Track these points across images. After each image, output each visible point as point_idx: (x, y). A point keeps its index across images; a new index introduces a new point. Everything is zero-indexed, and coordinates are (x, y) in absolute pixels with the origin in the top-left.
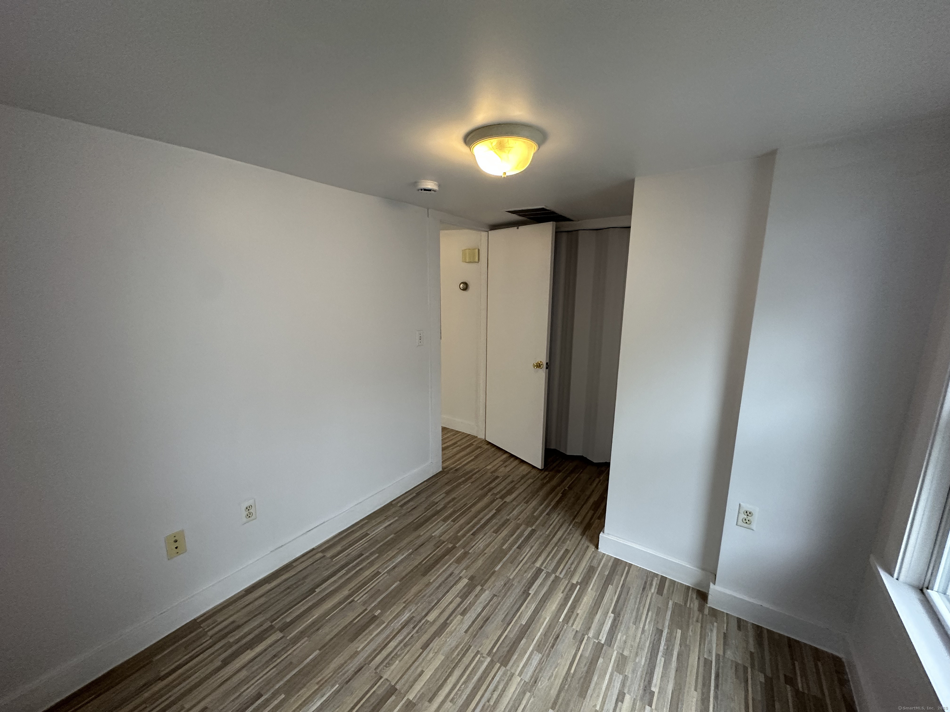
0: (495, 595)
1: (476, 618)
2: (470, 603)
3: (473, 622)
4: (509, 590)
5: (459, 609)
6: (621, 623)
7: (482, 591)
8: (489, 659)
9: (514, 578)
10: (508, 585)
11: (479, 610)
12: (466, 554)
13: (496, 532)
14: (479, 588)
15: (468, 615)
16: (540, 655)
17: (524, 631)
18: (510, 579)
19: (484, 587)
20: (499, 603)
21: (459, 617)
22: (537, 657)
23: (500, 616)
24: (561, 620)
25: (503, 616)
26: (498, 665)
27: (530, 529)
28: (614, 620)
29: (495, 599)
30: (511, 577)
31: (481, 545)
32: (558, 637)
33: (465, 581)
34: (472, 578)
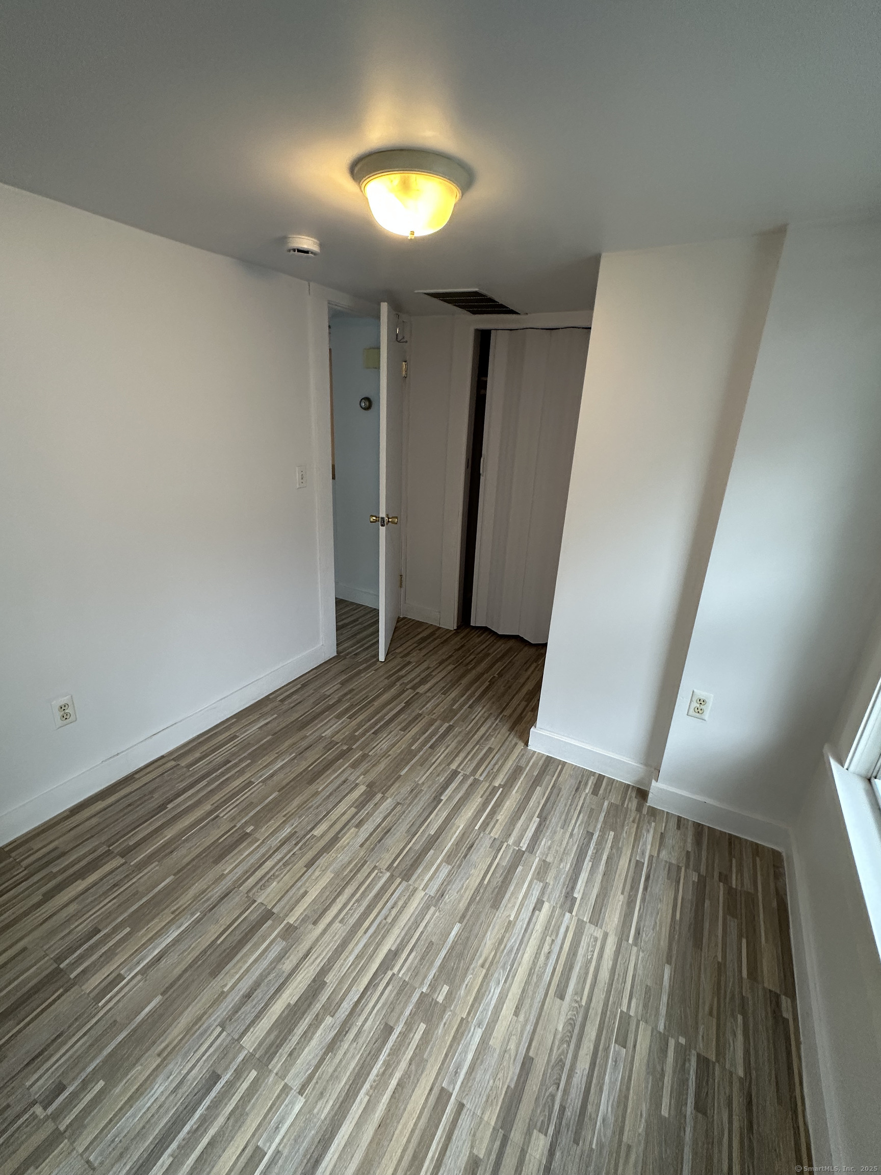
0: (398, 804)
1: (375, 831)
2: (368, 813)
3: (371, 835)
4: (416, 796)
5: (353, 821)
6: (547, 828)
7: (383, 799)
8: (388, 874)
9: (423, 783)
10: (415, 792)
11: (379, 820)
12: (364, 757)
13: (403, 729)
14: (379, 796)
15: (365, 826)
16: (450, 867)
17: (432, 842)
18: (418, 784)
19: (386, 795)
20: (404, 812)
21: (353, 830)
22: (445, 870)
23: (403, 827)
24: (477, 828)
25: (408, 827)
26: (399, 880)
27: (446, 725)
28: (540, 825)
29: (399, 808)
30: (420, 782)
31: (385, 745)
32: (472, 846)
33: (362, 788)
34: (370, 785)
